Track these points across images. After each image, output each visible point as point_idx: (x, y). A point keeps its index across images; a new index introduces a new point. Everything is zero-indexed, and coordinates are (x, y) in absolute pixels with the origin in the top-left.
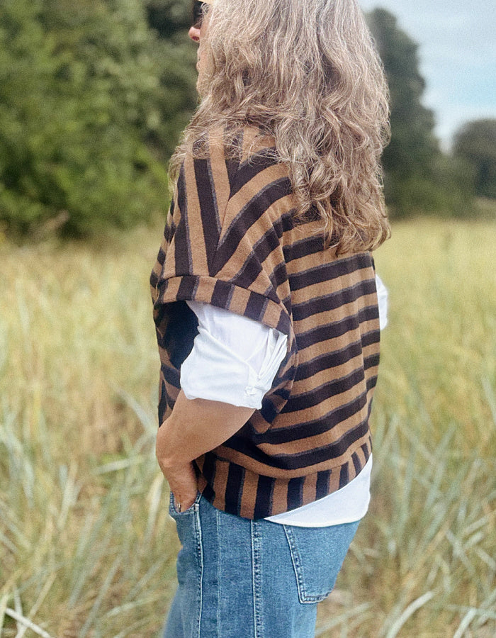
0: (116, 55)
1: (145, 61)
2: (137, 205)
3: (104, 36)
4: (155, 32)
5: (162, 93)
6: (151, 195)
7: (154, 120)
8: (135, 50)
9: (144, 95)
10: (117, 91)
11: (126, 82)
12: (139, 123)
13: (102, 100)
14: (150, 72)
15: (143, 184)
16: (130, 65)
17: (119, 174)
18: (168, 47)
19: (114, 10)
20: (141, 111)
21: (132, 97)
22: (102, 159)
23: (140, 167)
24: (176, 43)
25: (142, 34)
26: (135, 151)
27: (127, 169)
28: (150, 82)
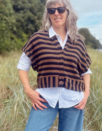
0: (7, 15)
1: (13, 17)
2: (12, 47)
3: (4, 11)
4: (14, 11)
5: (17, 23)
6: (15, 44)
7: (15, 29)
8: (11, 14)
9: (13, 24)
10: (7, 23)
11: (9, 21)
12: (12, 30)
13: (4, 25)
14: (14, 19)
15: (13, 42)
16: (10, 18)
17: (8, 40)
18: (18, 14)
19: (6, 6)
20: (12, 27)
21: (10, 24)
22: (4, 37)
23: (12, 39)
24: (19, 13)
25: (12, 11)
26: (11, 35)
27: (10, 39)
28: (14, 21)
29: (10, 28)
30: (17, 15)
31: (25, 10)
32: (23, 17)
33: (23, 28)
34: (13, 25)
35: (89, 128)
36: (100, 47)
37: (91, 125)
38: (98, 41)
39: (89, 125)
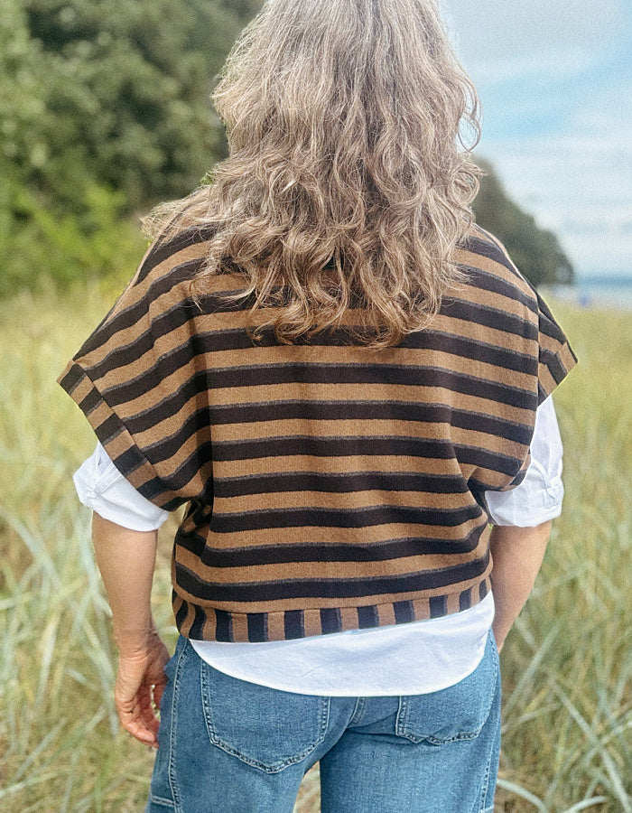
7: (39, 156)
8: (13, 66)
14: (32, 93)
20: (22, 144)
21: (9, 127)
26: (14, 196)
27: (4, 219)
29: (11, 148)
31: (104, 39)
33: (92, 153)
36: (561, 273)
38: (550, 238)
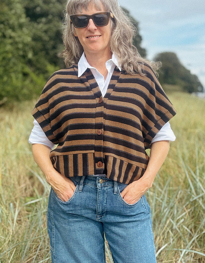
0: (13, 29)
1: (25, 30)
2: (25, 91)
3: (7, 20)
4: (28, 19)
5: (33, 43)
6: (31, 86)
7: (30, 55)
8: (21, 26)
9: (25, 45)
10: (14, 43)
11: (17, 39)
12: (24, 57)
13: (9, 48)
14: (27, 35)
15: (27, 82)
16: (19, 33)
17: (17, 79)
18: (35, 25)
19: (11, 9)
20: (25, 51)
21: (20, 46)
22: (10, 72)
23: (25, 75)
24: (38, 23)
25: (23, 20)
26: (23, 68)
27: (20, 76)
28: (28, 39)
29: (21, 53)
30: (33, 27)
31: (50, 17)
32: (46, 32)
33: (47, 53)
34: (27, 48)
35: (193, 247)
36: (199, 89)
37: (196, 241)
38: (195, 77)
39: (194, 242)
